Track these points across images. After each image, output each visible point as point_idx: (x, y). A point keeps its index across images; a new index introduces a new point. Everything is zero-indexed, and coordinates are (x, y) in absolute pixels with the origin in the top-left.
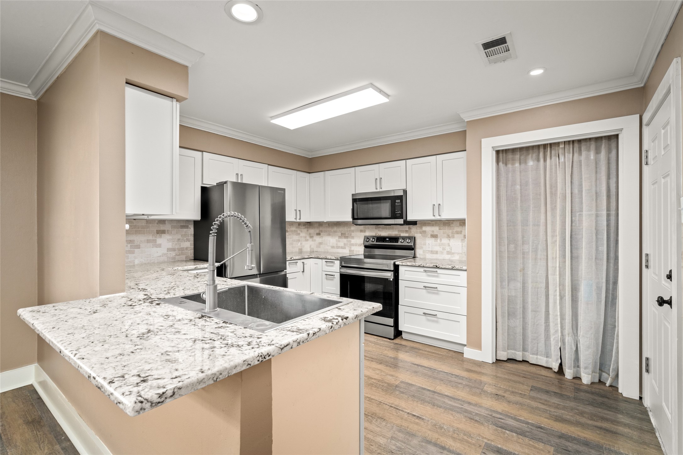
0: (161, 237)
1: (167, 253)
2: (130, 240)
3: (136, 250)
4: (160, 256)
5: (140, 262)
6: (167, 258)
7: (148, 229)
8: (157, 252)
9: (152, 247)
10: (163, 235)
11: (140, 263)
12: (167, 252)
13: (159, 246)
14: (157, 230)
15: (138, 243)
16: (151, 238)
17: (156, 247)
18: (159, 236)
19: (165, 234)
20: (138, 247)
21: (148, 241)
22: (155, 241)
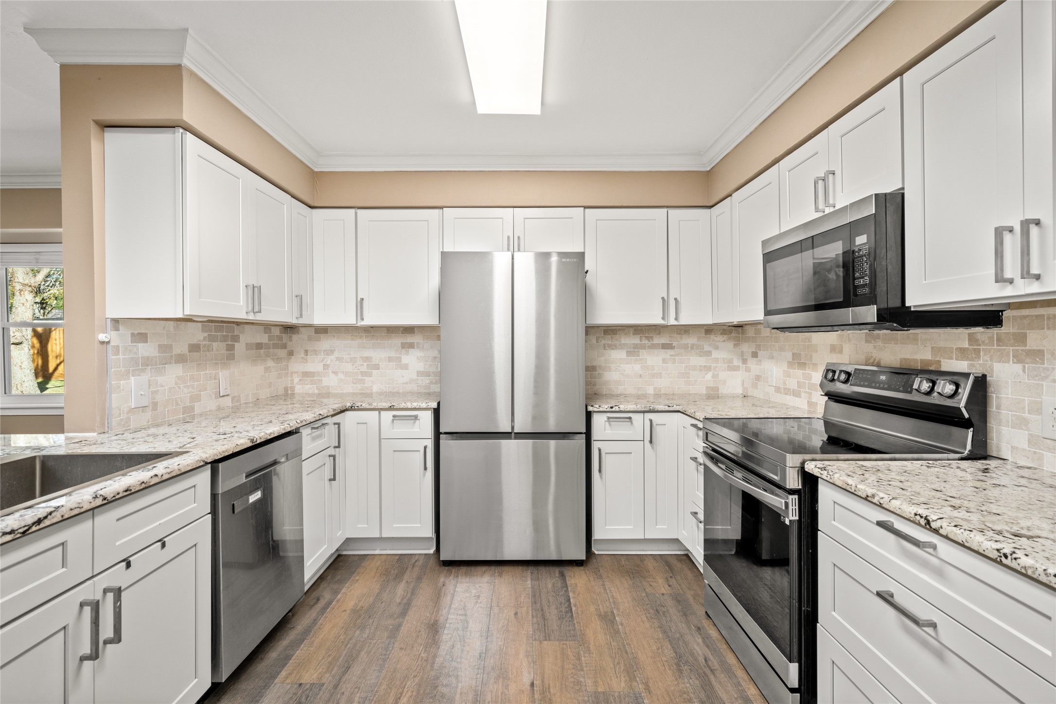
0: (407, 353)
1: (418, 379)
2: (367, 357)
3: (375, 372)
4: (407, 383)
5: (380, 389)
6: (417, 386)
7: (390, 342)
8: (403, 377)
9: (396, 369)
10: (411, 350)
11: (380, 391)
12: (417, 376)
13: (405, 367)
14: (401, 343)
15: (377, 361)
16: (393, 354)
17: (402, 369)
18: (405, 352)
19: (414, 348)
20: (377, 367)
21: (390, 359)
22: (399, 359)
